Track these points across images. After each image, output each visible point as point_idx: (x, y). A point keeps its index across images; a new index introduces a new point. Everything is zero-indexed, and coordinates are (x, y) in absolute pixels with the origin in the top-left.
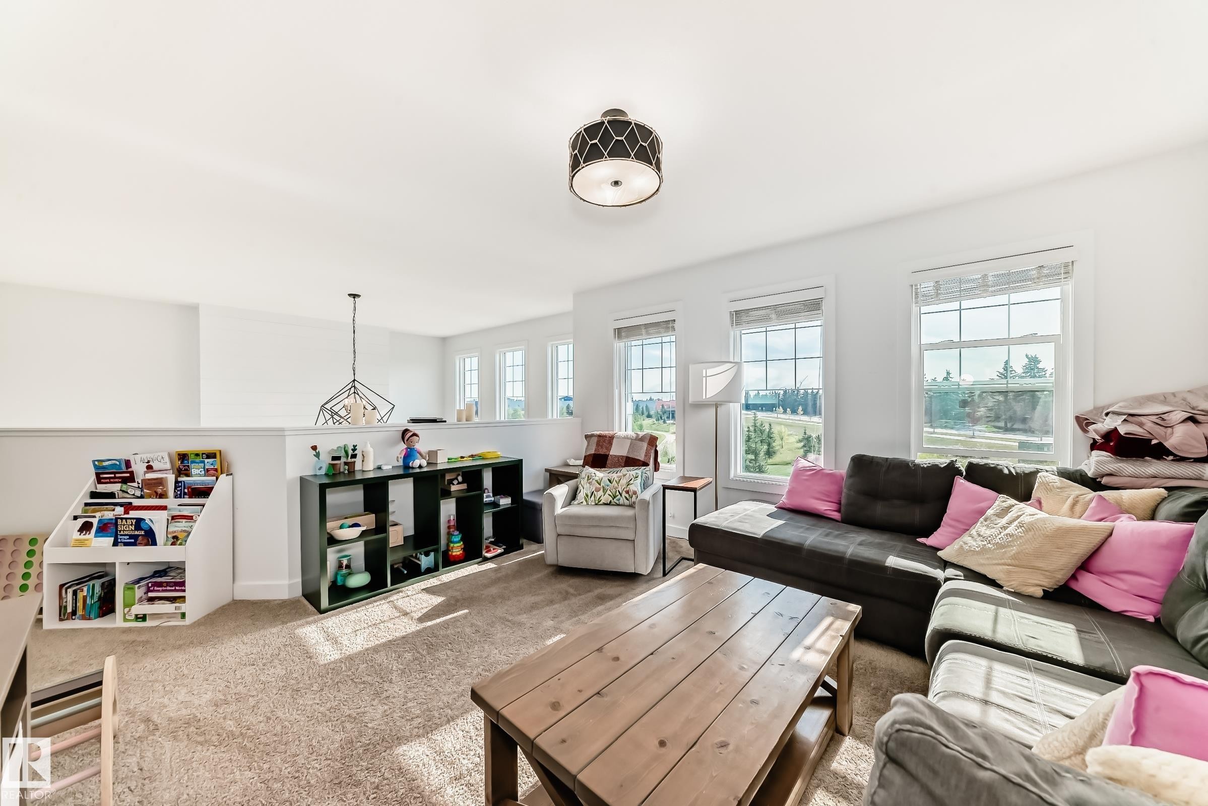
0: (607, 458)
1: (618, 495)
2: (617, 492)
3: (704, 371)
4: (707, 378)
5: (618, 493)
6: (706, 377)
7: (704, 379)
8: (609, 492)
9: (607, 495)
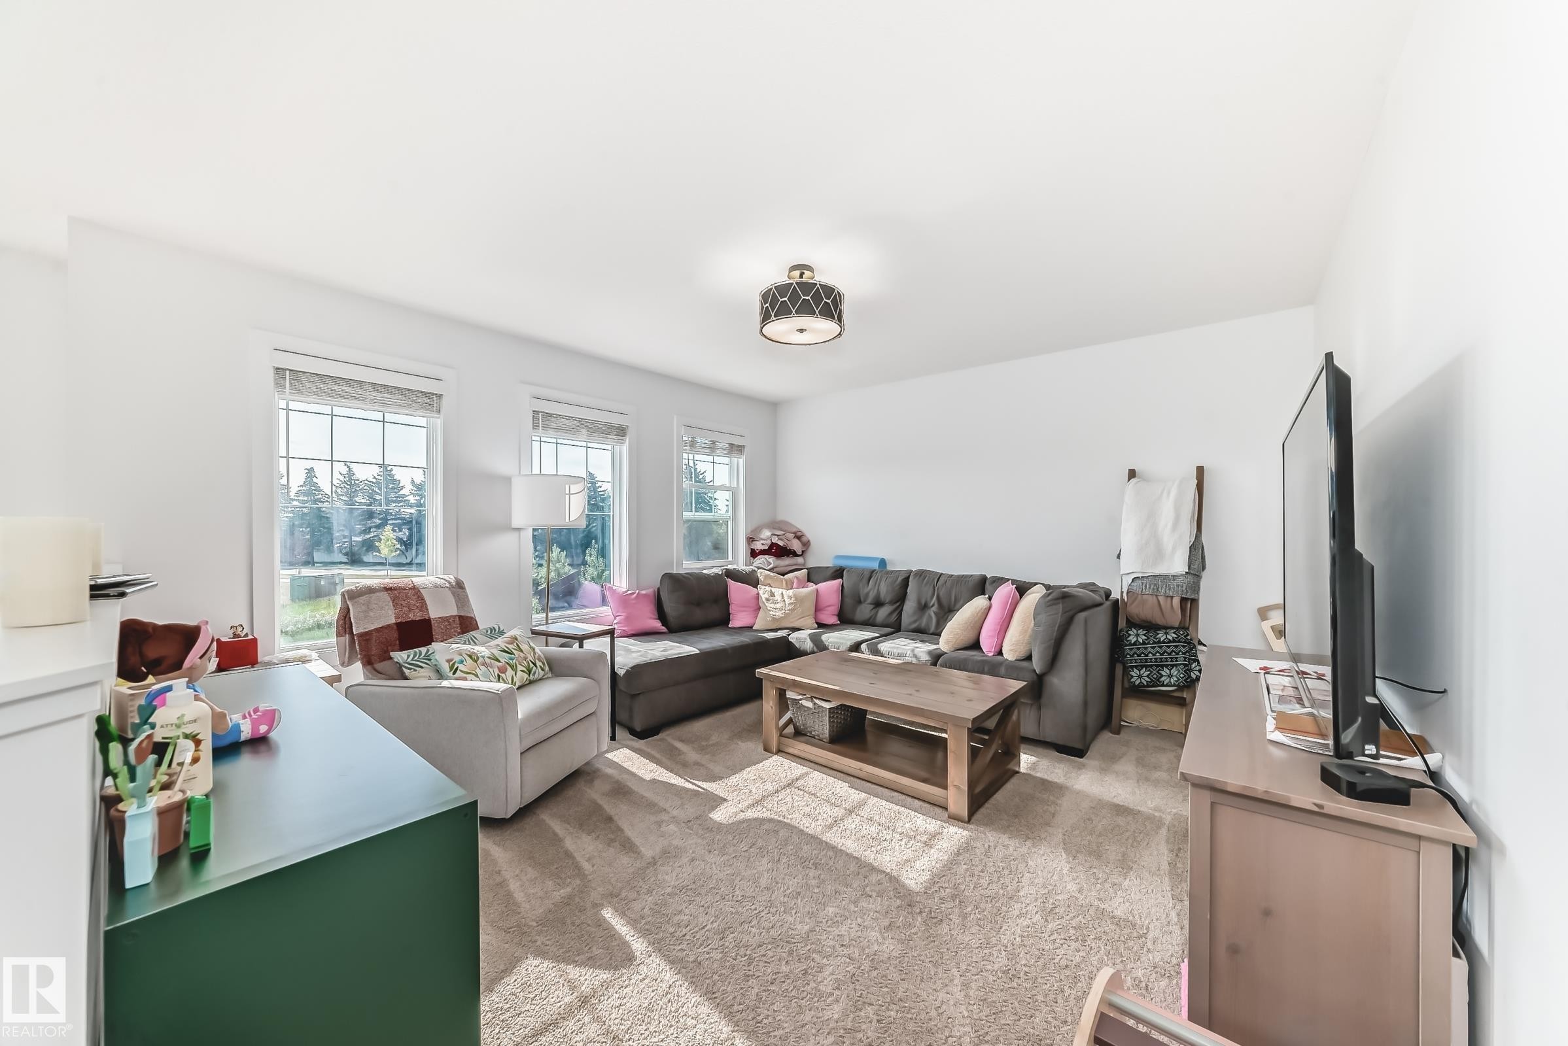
0: (431, 625)
1: (533, 667)
2: (530, 663)
3: (567, 487)
4: (571, 496)
5: (532, 665)
6: (570, 494)
7: (567, 497)
8: (520, 668)
9: (519, 673)
